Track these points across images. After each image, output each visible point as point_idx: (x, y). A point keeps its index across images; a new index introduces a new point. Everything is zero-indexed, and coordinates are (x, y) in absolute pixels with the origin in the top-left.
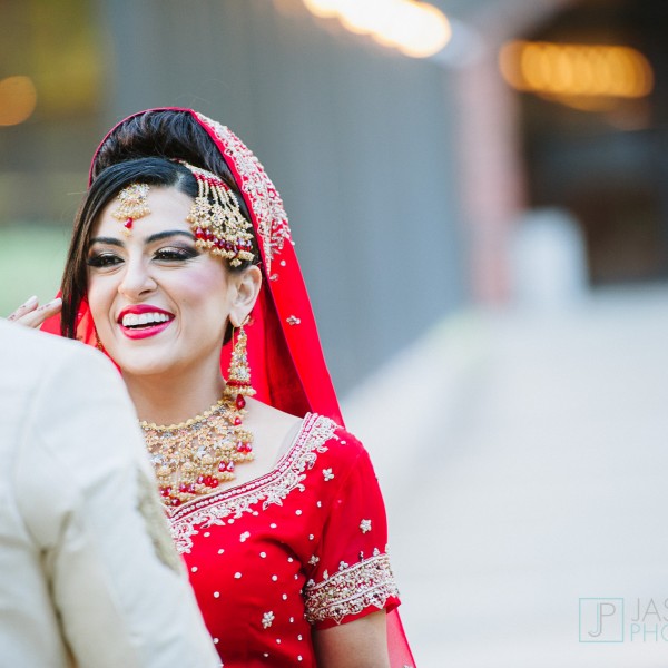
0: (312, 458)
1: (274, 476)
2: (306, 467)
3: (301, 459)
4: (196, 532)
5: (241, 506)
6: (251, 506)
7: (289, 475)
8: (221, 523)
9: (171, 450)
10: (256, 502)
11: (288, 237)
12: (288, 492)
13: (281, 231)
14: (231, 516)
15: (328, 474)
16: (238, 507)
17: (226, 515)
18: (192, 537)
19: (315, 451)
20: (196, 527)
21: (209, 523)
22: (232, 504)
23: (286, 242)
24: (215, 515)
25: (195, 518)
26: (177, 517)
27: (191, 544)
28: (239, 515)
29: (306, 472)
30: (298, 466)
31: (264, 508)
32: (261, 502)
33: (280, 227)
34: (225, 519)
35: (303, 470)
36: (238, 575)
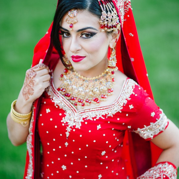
0: (126, 102)
1: (112, 106)
2: (123, 105)
3: (122, 102)
4: (83, 121)
5: (99, 114)
6: (103, 116)
7: (117, 107)
8: (92, 119)
9: (86, 87)
10: (104, 115)
11: (130, 7)
12: (116, 113)
13: (128, 5)
14: (95, 118)
15: (131, 107)
16: (98, 115)
17: (94, 117)
18: (82, 122)
19: (127, 99)
20: (84, 119)
21: (88, 119)
22: (97, 113)
23: (130, 9)
24: (90, 116)
25: (84, 115)
26: (78, 113)
27: (81, 125)
28: (98, 118)
29: (123, 106)
30: (121, 104)
31: (107, 117)
32: (106, 115)
33: (128, 4)
34: (93, 118)
35: (122, 106)
36: (95, 141)
